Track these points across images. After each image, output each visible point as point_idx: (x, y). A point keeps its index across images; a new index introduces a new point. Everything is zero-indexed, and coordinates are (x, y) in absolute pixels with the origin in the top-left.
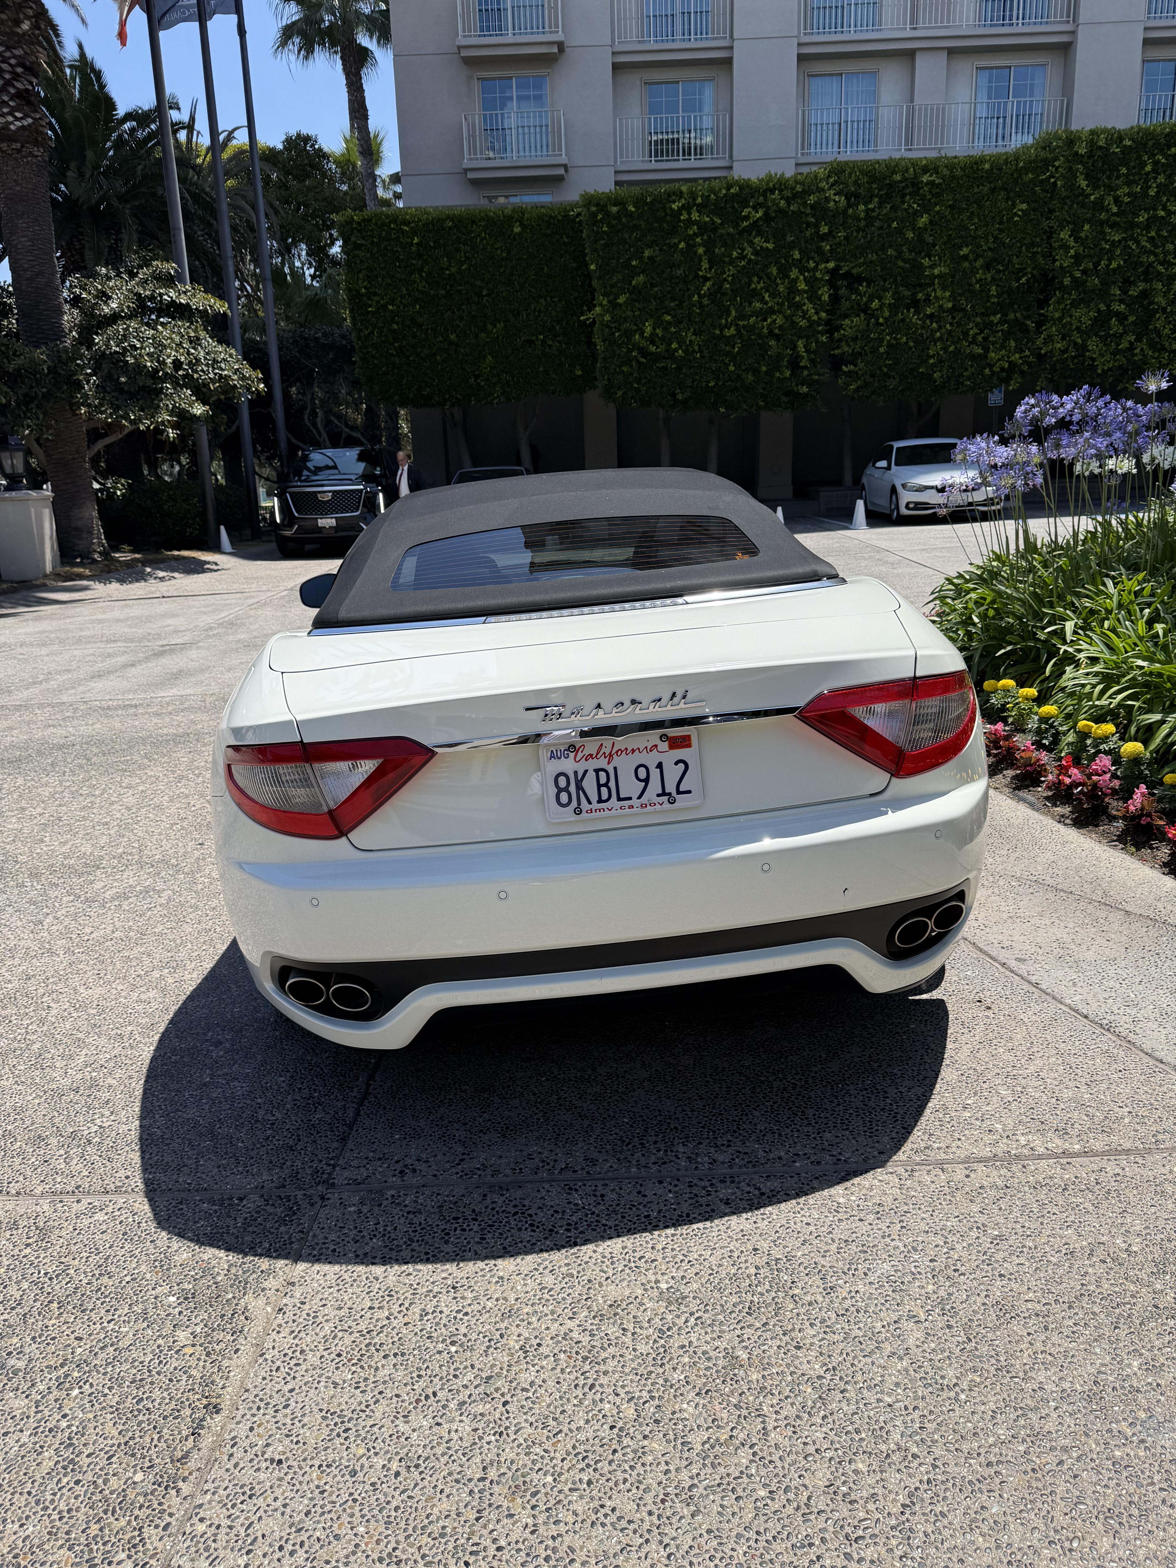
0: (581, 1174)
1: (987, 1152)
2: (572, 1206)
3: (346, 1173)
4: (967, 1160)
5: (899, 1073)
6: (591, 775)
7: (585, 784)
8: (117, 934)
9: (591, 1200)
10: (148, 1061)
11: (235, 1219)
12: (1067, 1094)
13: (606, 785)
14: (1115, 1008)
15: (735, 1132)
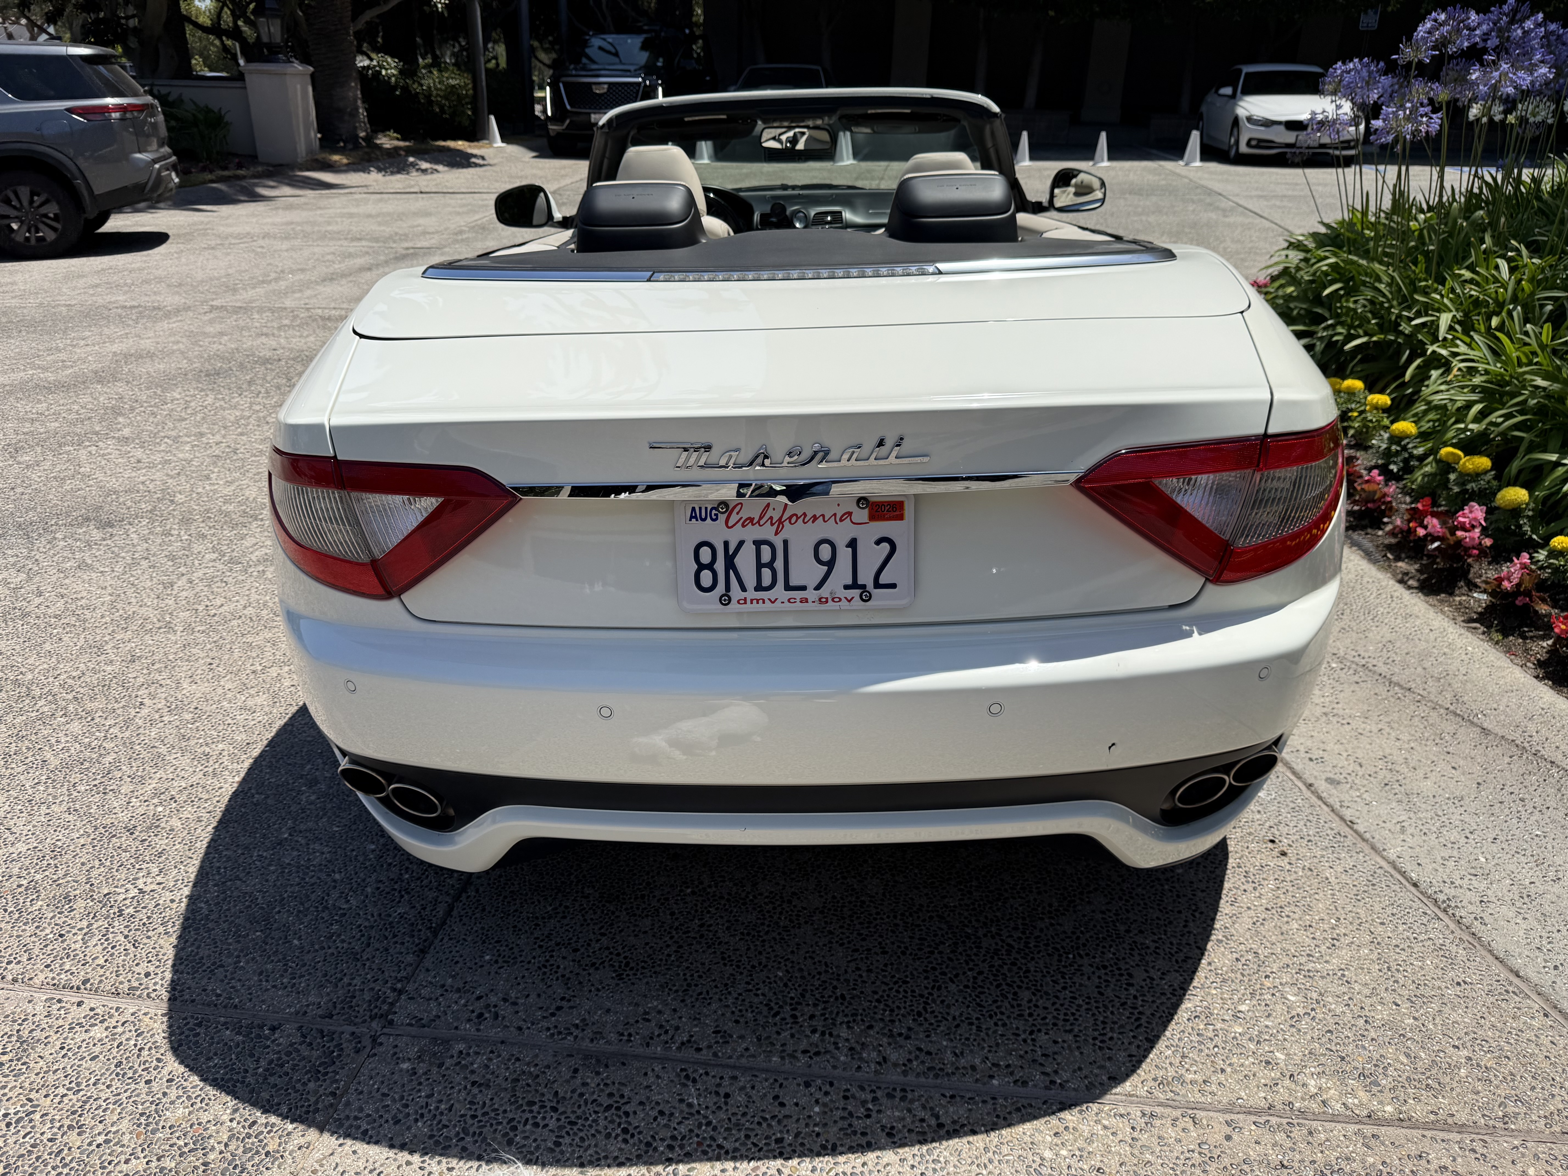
0: (705, 1055)
1: (1259, 1099)
2: (684, 1106)
3: (412, 1007)
4: (1230, 1109)
5: (1153, 946)
6: (749, 550)
7: (737, 561)
8: (250, 611)
9: (711, 1100)
10: (227, 799)
11: (258, 1061)
12: (1382, 1014)
13: (770, 565)
14: (1456, 876)
15: (919, 1014)
